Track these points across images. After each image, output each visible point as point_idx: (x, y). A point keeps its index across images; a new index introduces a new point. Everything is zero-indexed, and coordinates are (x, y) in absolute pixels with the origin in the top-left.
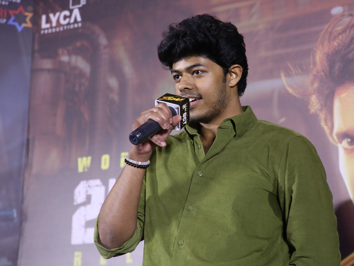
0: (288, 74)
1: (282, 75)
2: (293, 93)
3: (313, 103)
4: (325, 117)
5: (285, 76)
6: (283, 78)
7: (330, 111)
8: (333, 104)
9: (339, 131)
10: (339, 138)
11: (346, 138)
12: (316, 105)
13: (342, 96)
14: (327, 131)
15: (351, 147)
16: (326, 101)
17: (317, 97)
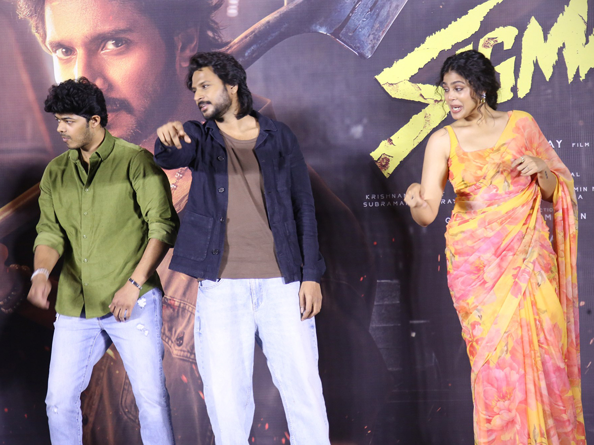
3: (21, 8)
7: (42, 19)
8: (44, 12)
9: (52, 40)
10: (52, 47)
11: (60, 48)
12: (24, 10)
13: (54, 3)
14: (39, 39)
15: (66, 57)
16: (35, 7)
17: (25, 2)
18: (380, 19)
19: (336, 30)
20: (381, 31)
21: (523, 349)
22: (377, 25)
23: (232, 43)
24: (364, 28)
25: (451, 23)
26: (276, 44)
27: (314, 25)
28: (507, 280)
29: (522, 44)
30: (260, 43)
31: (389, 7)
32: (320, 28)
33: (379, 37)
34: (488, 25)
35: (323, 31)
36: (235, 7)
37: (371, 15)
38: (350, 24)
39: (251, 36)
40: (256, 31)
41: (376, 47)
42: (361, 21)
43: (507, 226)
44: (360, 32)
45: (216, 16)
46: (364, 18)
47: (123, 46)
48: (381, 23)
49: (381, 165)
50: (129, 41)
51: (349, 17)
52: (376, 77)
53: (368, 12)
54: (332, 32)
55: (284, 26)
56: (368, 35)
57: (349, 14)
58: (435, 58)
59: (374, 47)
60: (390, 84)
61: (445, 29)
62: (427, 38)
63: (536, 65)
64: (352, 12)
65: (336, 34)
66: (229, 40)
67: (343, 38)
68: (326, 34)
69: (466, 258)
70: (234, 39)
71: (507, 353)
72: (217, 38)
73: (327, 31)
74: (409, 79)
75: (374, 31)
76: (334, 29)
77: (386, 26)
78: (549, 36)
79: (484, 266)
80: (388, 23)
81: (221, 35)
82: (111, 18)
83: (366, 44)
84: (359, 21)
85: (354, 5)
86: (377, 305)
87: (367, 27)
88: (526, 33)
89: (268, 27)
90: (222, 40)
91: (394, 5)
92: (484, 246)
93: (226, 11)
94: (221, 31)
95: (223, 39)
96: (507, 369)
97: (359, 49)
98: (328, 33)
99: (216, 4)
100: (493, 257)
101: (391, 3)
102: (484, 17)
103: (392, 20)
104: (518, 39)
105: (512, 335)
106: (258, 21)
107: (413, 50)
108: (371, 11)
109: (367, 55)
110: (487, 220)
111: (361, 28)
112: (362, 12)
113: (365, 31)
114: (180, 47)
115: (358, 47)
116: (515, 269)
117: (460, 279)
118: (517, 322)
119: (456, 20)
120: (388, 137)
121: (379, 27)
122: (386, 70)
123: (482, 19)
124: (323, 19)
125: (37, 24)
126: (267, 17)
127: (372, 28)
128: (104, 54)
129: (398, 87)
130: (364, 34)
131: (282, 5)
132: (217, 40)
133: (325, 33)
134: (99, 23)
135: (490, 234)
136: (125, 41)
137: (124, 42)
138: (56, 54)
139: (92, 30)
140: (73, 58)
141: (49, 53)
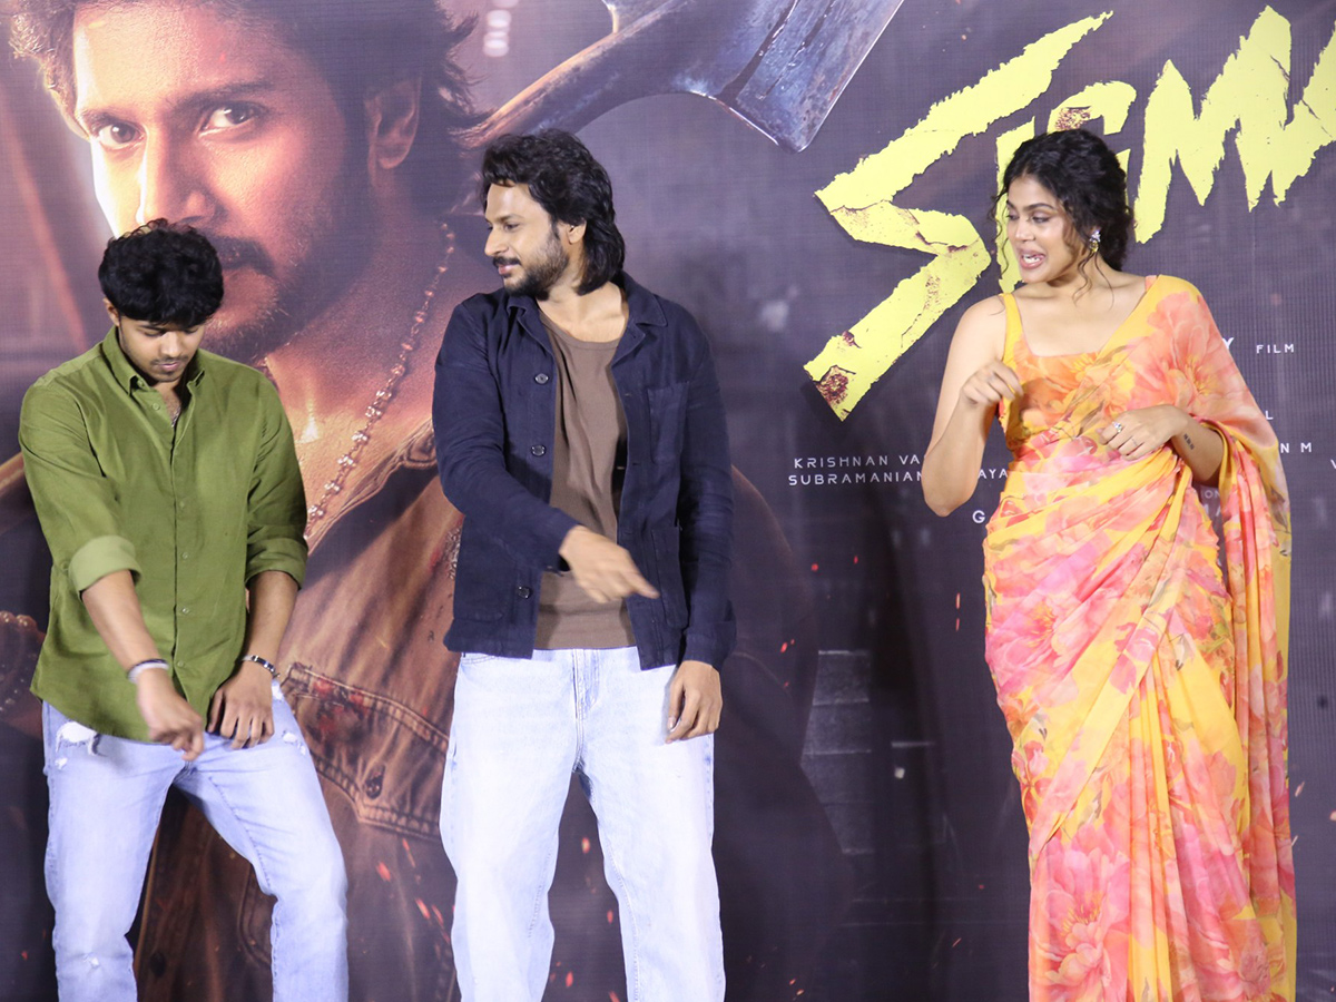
3: (20, 33)
7: (66, 57)
8: (71, 42)
9: (91, 107)
10: (90, 123)
11: (108, 125)
12: (27, 38)
13: (94, 25)
14: (60, 105)
15: (121, 146)
16: (52, 32)
17: (29, 22)
18: (827, 63)
19: (727, 88)
20: (828, 91)
21: (1131, 808)
22: (820, 78)
23: (494, 116)
24: (791, 84)
25: (986, 75)
26: (594, 118)
27: (679, 77)
28: (1103, 652)
29: (1143, 121)
30: (557, 117)
31: (847, 35)
32: (692, 84)
33: (825, 103)
34: (1067, 79)
35: (699, 89)
36: (502, 34)
37: (806, 54)
38: (761, 73)
39: (537, 100)
40: (550, 90)
41: (818, 128)
42: (784, 69)
43: (1108, 532)
44: (781, 92)
45: (460, 56)
46: (792, 60)
47: (249, 121)
48: (830, 73)
49: (829, 390)
50: (261, 110)
51: (757, 60)
52: (819, 193)
53: (800, 48)
54: (719, 91)
55: (613, 78)
56: (799, 99)
57: (759, 52)
58: (950, 152)
59: (814, 125)
60: (849, 210)
61: (972, 87)
62: (933, 107)
63: (1176, 168)
64: (764, 47)
65: (728, 96)
66: (488, 110)
67: (743, 106)
68: (706, 97)
69: (1018, 599)
70: (500, 107)
71: (1098, 817)
72: (460, 103)
73: (709, 89)
74: (891, 199)
75: (814, 91)
76: (724, 86)
77: (840, 79)
78: (1204, 104)
79: (1054, 620)
80: (844, 73)
81: (470, 97)
82: (222, 56)
83: (795, 120)
84: (780, 68)
85: (768, 31)
86: (819, 707)
87: (800, 82)
88: (1153, 97)
89: (575, 80)
90: (472, 109)
91: (858, 33)
92: (1055, 574)
93: (481, 44)
94: (470, 88)
95: (474, 106)
96: (1096, 852)
97: (780, 131)
98: (710, 93)
99: (458, 28)
100: (1074, 600)
101: (852, 28)
102: (1060, 61)
103: (854, 66)
104: (1137, 111)
105: (1109, 776)
106: (553, 68)
107: (901, 134)
108: (806, 46)
109: (798, 144)
110: (1066, 517)
111: (784, 83)
112: (787, 48)
113: (793, 91)
114: (377, 124)
115: (778, 126)
116: (1123, 628)
117: (1005, 646)
118: (1123, 747)
119: (996, 68)
120: (844, 327)
121: (824, 81)
122: (841, 178)
123: (1055, 66)
124: (699, 62)
125: (54, 71)
126: (576, 56)
127: (809, 84)
128: (206, 138)
129: (866, 216)
130: (791, 98)
131: (608, 30)
132: (460, 109)
133: (704, 95)
134: (196, 69)
135: (1070, 547)
136: (254, 109)
137: (251, 112)
138: (98, 139)
139: (179, 84)
140: (137, 148)
141: (84, 137)
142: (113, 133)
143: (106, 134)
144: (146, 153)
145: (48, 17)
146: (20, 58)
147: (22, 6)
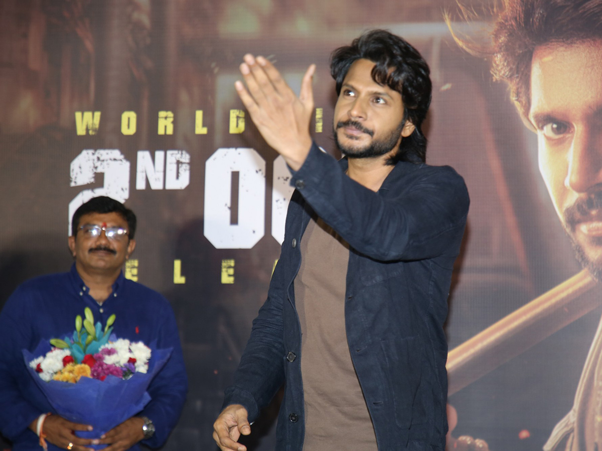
0: (457, 17)
1: (446, 17)
2: (464, 47)
3: (498, 65)
4: (517, 89)
5: (452, 19)
6: (448, 22)
7: (526, 80)
8: (529, 70)
9: (539, 112)
10: (538, 121)
11: (549, 122)
12: (502, 69)
13: (546, 59)
14: (520, 110)
15: (557, 137)
16: (518, 64)
17: (504, 58)
138: (543, 132)
139: (599, 96)
140: (568, 138)
141: (533, 130)
142: (553, 129)
143: (548, 129)
144: (573, 141)
145: (517, 54)
146: (496, 80)
147: (500, 48)
